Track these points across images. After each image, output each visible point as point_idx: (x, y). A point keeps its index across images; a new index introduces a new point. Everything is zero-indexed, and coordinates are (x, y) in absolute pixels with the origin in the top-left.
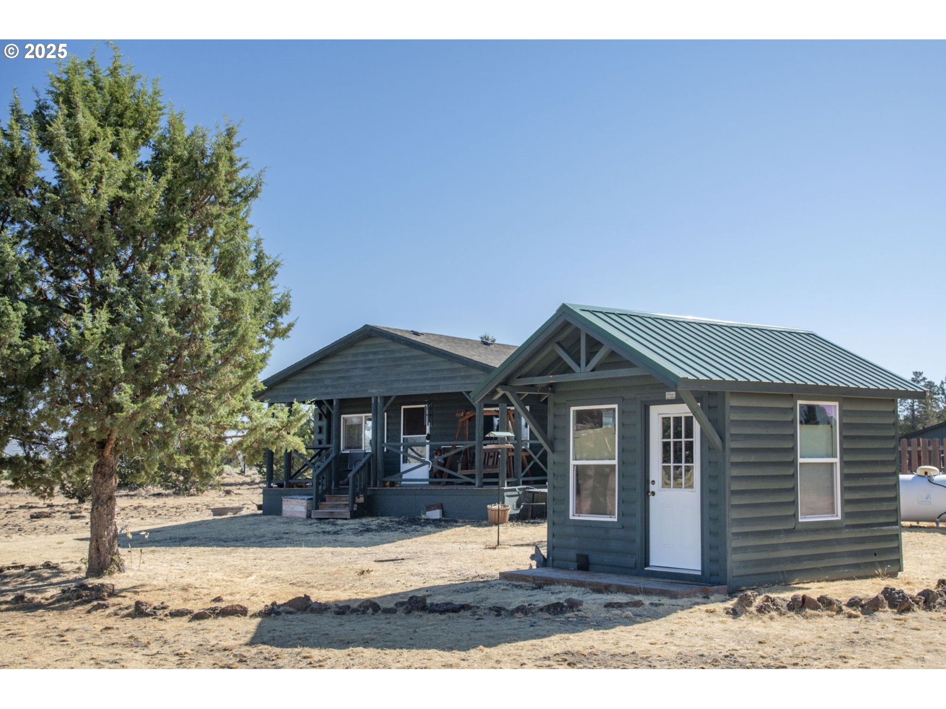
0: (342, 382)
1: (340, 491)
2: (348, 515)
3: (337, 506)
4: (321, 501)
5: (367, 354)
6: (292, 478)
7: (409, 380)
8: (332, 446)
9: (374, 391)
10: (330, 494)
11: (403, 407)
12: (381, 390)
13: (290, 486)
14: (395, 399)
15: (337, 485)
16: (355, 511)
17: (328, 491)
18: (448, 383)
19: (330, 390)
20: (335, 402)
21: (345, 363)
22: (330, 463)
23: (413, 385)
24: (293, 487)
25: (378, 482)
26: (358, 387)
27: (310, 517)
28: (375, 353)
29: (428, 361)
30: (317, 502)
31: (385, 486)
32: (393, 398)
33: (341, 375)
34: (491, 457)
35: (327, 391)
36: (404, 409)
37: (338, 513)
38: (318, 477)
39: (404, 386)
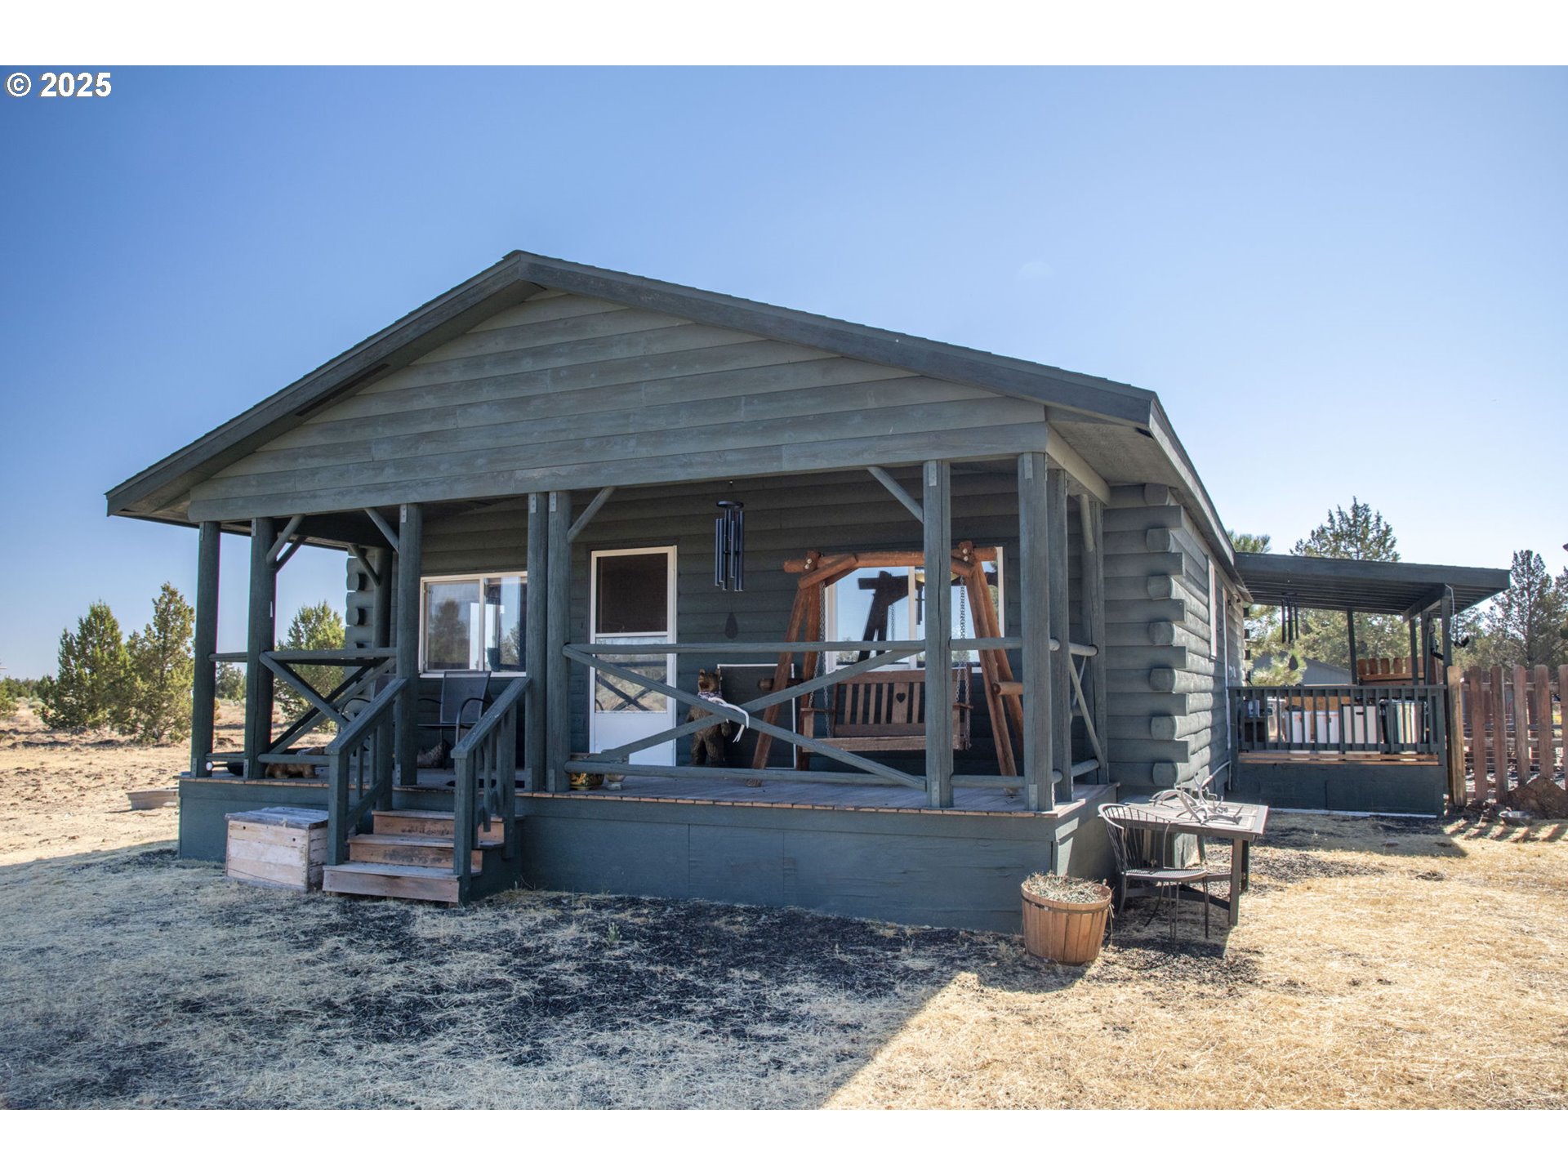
0: (426, 448)
1: (420, 799)
2: (452, 894)
3: (409, 855)
4: (358, 832)
5: (514, 357)
6: (269, 748)
7: (661, 433)
8: (396, 651)
9: (536, 474)
10: (388, 807)
11: (595, 555)
12: (563, 471)
13: (264, 772)
14: (607, 506)
15: (409, 778)
16: (475, 878)
17: (382, 797)
18: (812, 437)
19: (388, 475)
20: (403, 513)
21: (440, 388)
22: (389, 704)
23: (676, 448)
24: (272, 776)
25: (551, 773)
26: (480, 461)
27: (319, 885)
28: (537, 353)
29: (734, 365)
30: (342, 836)
31: (573, 788)
32: (602, 497)
33: (426, 428)
34: (901, 698)
35: (379, 480)
36: (599, 559)
37: (414, 880)
38: (349, 748)
39: (644, 452)
